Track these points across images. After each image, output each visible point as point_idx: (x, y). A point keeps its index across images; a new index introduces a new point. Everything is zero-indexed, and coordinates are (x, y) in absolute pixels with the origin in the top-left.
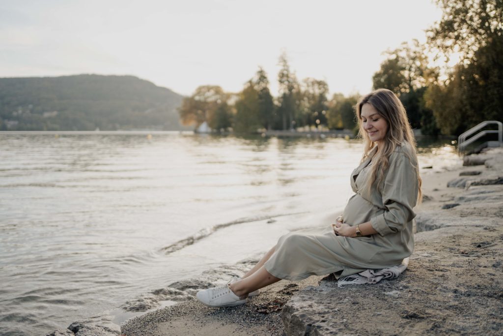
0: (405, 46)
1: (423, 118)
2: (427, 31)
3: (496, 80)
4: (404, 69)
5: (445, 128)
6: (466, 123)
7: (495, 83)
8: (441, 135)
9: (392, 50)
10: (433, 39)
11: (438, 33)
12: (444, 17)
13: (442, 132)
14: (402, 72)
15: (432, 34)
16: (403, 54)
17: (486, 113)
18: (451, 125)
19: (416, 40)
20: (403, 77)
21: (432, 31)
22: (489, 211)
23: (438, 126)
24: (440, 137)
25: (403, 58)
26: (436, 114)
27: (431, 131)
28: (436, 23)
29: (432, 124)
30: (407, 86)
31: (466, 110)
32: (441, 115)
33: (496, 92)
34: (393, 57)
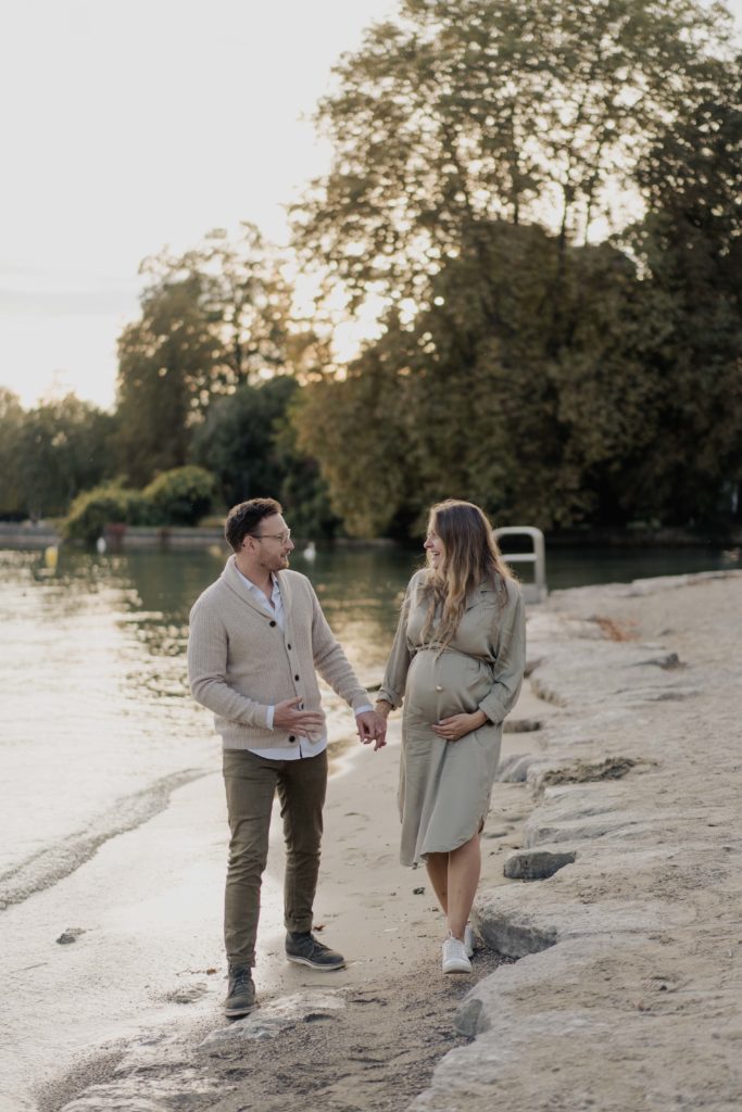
0: (217, 243)
1: (288, 482)
2: (294, 208)
3: (496, 369)
4: (217, 318)
5: (357, 516)
6: (416, 500)
7: (492, 378)
8: (346, 535)
9: (177, 254)
10: (309, 231)
11: (321, 216)
12: (338, 166)
13: (348, 528)
14: (213, 330)
15: (305, 218)
16: (213, 269)
17: (472, 470)
18: (374, 506)
19: (252, 227)
20: (215, 343)
21: (305, 207)
22: (636, 882)
23: (336, 508)
24: (341, 541)
25: (214, 283)
26: (327, 471)
27: (315, 523)
28: (315, 183)
29: (317, 502)
30: (231, 376)
31: (418, 459)
32: (344, 473)
33: (497, 407)
34: (183, 276)
